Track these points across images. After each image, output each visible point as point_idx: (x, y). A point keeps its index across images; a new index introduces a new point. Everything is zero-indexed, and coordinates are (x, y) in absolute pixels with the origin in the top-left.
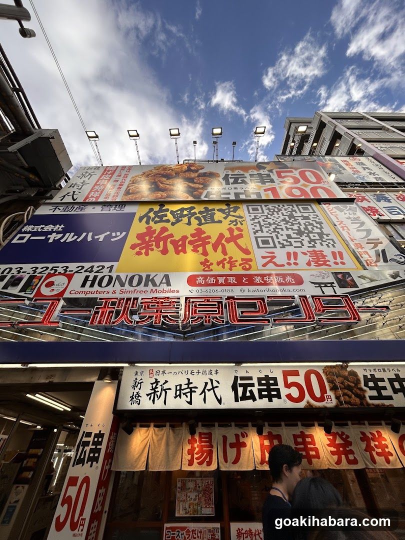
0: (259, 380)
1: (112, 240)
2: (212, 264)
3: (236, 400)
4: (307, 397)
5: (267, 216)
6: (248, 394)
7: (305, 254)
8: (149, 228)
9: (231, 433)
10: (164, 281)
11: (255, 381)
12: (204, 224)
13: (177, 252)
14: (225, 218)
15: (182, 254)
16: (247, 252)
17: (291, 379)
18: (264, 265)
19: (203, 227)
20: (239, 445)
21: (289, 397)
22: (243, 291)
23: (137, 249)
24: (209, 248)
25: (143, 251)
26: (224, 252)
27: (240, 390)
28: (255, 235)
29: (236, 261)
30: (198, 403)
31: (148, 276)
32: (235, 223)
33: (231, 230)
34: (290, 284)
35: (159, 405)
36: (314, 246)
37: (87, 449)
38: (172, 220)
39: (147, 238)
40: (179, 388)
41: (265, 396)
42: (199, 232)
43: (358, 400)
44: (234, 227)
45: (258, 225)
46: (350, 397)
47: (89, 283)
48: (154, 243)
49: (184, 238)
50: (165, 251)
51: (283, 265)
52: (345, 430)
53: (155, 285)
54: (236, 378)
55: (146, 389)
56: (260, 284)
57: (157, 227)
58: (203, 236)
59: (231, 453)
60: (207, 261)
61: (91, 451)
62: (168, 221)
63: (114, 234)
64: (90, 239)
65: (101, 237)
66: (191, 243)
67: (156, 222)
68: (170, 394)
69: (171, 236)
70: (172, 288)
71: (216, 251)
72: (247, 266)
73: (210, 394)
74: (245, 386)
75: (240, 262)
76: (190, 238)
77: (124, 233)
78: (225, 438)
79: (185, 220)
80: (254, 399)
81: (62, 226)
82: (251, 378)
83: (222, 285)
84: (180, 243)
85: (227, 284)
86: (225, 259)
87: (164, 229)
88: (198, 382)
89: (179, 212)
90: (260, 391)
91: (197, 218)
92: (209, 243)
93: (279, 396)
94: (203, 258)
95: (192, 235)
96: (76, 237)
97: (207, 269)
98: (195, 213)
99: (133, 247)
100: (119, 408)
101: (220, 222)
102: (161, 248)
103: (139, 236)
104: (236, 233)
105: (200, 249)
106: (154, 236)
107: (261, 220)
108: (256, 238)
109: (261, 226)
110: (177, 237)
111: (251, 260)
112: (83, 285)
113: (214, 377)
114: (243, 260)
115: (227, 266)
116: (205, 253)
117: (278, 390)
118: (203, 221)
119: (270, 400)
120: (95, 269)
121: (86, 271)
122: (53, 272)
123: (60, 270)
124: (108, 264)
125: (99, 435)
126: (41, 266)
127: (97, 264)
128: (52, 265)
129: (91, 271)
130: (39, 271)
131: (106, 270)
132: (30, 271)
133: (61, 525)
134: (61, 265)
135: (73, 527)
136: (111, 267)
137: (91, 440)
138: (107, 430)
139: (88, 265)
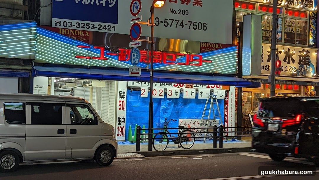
1: (110, 6)
3: (160, 85)
4: (179, 85)
21: (174, 85)
37: (122, 95)
41: (168, 85)
43: (191, 87)
46: (189, 86)
61: (123, 95)
63: (109, 1)
64: (97, 3)
65: (104, 3)
77: (115, 1)
80: (165, 85)
96: (89, 1)
100: (129, 86)
119: (169, 86)
120: (108, 28)
121: (103, 28)
122: (88, 27)
123: (91, 26)
124: (112, 25)
125: (124, 92)
126: (80, 22)
127: (107, 24)
128: (86, 22)
129: (106, 29)
130: (81, 25)
131: (112, 29)
132: (77, 25)
133: (120, 109)
134: (91, 23)
135: (123, 109)
136: (114, 27)
137: (122, 93)
138: (126, 91)
139: (103, 24)
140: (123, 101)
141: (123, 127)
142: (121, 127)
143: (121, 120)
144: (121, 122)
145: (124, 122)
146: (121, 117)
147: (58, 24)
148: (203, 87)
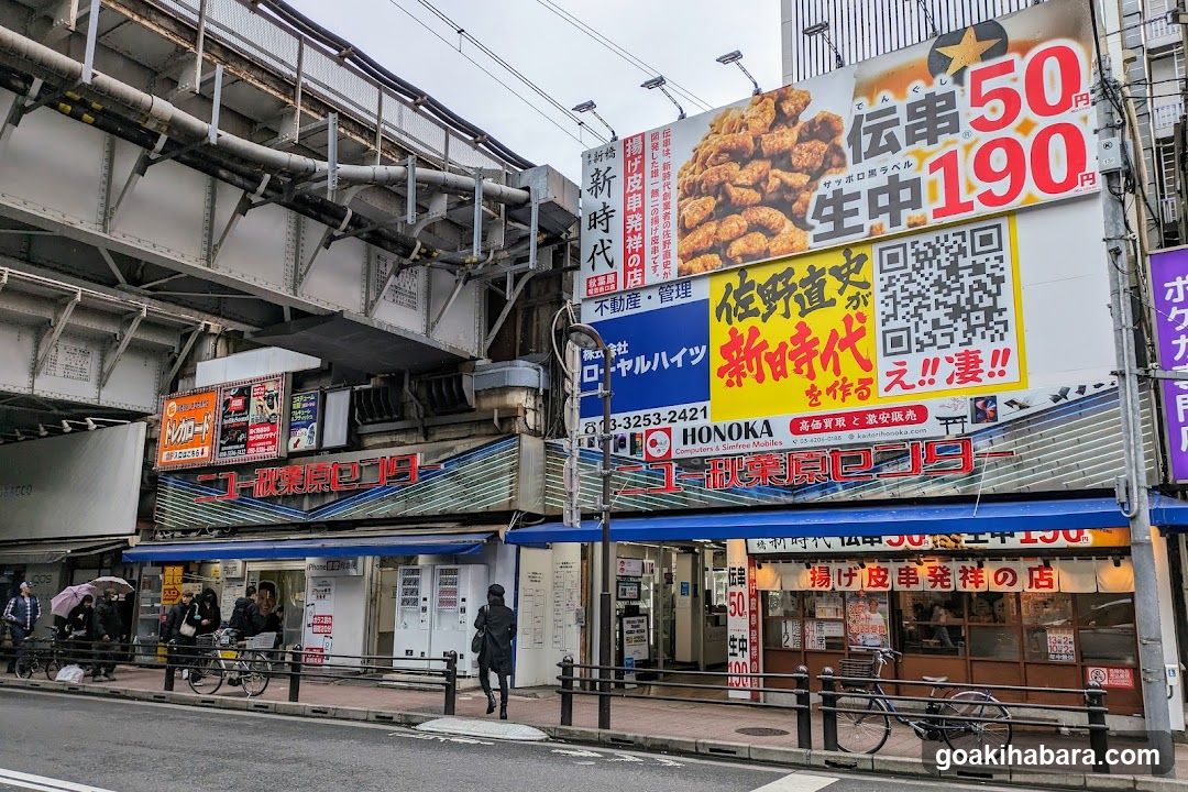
1: (694, 363)
2: (820, 393)
3: (843, 544)
4: (906, 542)
5: (910, 275)
6: (853, 540)
7: (950, 360)
8: (733, 332)
9: (845, 567)
10: (765, 430)
12: (810, 310)
13: (776, 378)
14: (841, 292)
15: (781, 378)
16: (866, 365)
18: (887, 389)
19: (809, 319)
20: (851, 575)
21: (890, 543)
22: (852, 437)
23: (726, 377)
24: (816, 362)
25: (734, 379)
26: (837, 371)
27: (846, 538)
28: (884, 328)
29: (851, 385)
30: (811, 548)
31: (747, 424)
32: (855, 303)
33: (848, 320)
34: (910, 422)
35: (780, 550)
36: (970, 342)
37: (736, 577)
38: (763, 309)
39: (735, 354)
41: (869, 542)
42: (803, 330)
43: (953, 544)
44: (853, 313)
45: (890, 301)
46: (946, 541)
47: (689, 439)
48: (744, 362)
49: (783, 346)
50: (760, 378)
51: (913, 386)
52: (948, 565)
53: (756, 436)
56: (874, 426)
57: (743, 327)
58: (808, 339)
59: (845, 580)
60: (813, 387)
61: (739, 579)
62: (755, 313)
63: (691, 350)
64: (666, 365)
65: (678, 358)
66: (793, 356)
67: (741, 318)
68: (788, 541)
69: (764, 345)
70: (774, 438)
71: (825, 367)
72: (865, 392)
73: (821, 541)
75: (856, 386)
76: (791, 347)
77: (704, 348)
78: (840, 570)
79: (780, 304)
80: (858, 544)
81: (625, 345)
84: (778, 358)
85: (835, 428)
86: (836, 383)
87: (754, 332)
89: (770, 288)
90: (864, 538)
91: (799, 299)
92: (816, 353)
93: (880, 542)
94: (807, 384)
95: (794, 340)
96: (649, 363)
97: (814, 402)
98: (794, 287)
99: (721, 373)
100: (750, 551)
101: (832, 302)
102: (755, 372)
103: (725, 351)
104: (856, 326)
105: (805, 367)
106: (743, 347)
107: (897, 288)
108: (884, 333)
109: (896, 303)
110: (773, 348)
111: (870, 381)
112: (685, 443)
114: (861, 381)
115: (840, 394)
116: (811, 375)
117: (880, 538)
118: (808, 306)
119: (872, 545)
120: (689, 414)
121: (680, 418)
122: (647, 422)
123: (653, 419)
124: (699, 405)
125: (741, 569)
126: (631, 414)
127: (688, 407)
128: (641, 413)
129: (685, 418)
130: (633, 422)
131: (700, 415)
132: (625, 423)
133: (733, 615)
134: (652, 411)
135: (741, 615)
136: (705, 409)
137: (736, 571)
138: (746, 566)
139: (678, 409)
140: (741, 594)
141: (744, 663)
142: (737, 663)
143: (736, 643)
144: (737, 650)
145: (746, 649)
146: (738, 636)
147: (590, 430)
148: (1003, 541)
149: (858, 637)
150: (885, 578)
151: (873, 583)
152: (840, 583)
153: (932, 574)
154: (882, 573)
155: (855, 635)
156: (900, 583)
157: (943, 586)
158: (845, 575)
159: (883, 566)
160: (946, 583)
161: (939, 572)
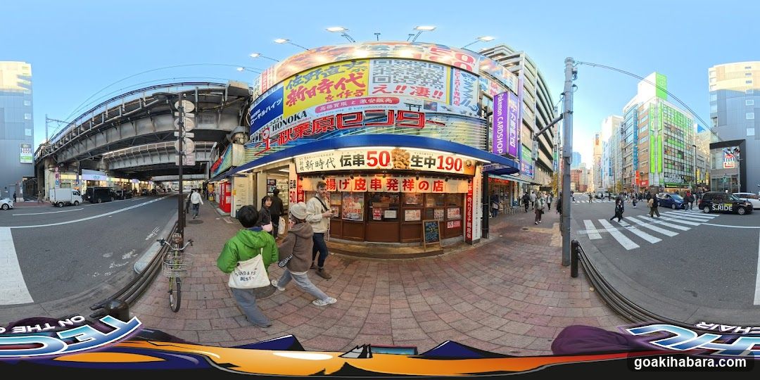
0: (354, 156)
2: (333, 97)
3: (342, 166)
4: (378, 164)
6: (348, 163)
9: (343, 179)
10: (303, 115)
11: (352, 157)
13: (310, 97)
15: (313, 96)
16: (362, 85)
17: (371, 156)
19: (328, 78)
20: (346, 183)
21: (369, 164)
22: (350, 109)
24: (332, 88)
27: (344, 162)
30: (325, 168)
31: (295, 115)
35: (310, 170)
37: (292, 185)
40: (317, 163)
41: (356, 164)
43: (405, 166)
46: (401, 165)
49: (315, 87)
51: (391, 92)
52: (397, 178)
53: (299, 119)
54: (342, 156)
55: (305, 165)
58: (327, 82)
59: (343, 186)
60: (330, 96)
61: (294, 185)
66: (318, 89)
68: (314, 165)
71: (337, 88)
73: (330, 165)
74: (347, 160)
76: (318, 86)
78: (340, 181)
80: (351, 165)
82: (350, 156)
83: (337, 108)
84: (312, 91)
85: (340, 106)
88: (325, 159)
90: (354, 161)
91: (324, 74)
92: (332, 85)
93: (363, 164)
94: (326, 95)
95: (320, 84)
98: (322, 72)
100: (298, 171)
105: (325, 90)
113: (332, 157)
114: (357, 90)
117: (363, 161)
118: (328, 74)
119: (358, 166)
137: (293, 182)
138: (296, 179)
140: (294, 192)
148: (430, 167)
149: (348, 214)
150: (364, 185)
151: (358, 188)
152: (340, 188)
153: (389, 183)
154: (363, 182)
155: (346, 213)
156: (371, 188)
157: (394, 190)
158: (343, 183)
159: (363, 178)
160: (395, 188)
161: (392, 182)
